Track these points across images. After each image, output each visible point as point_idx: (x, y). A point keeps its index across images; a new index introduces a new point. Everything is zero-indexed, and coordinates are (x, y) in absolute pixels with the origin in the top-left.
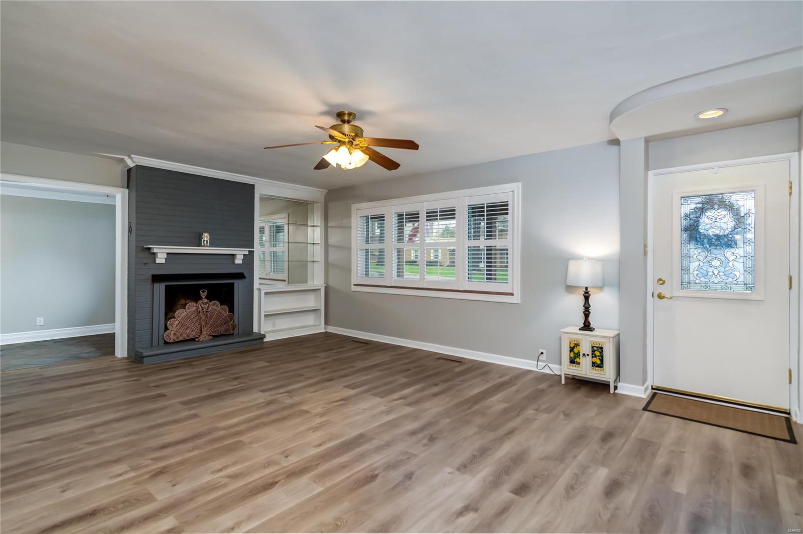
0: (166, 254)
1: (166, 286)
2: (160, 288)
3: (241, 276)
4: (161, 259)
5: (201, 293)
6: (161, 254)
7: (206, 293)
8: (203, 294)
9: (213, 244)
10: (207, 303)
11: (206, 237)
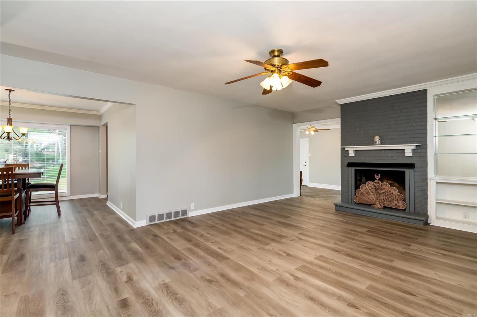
0: (353, 151)
1: (355, 169)
2: (352, 170)
3: (411, 166)
4: (352, 154)
5: (376, 176)
6: (351, 151)
7: (379, 176)
8: (377, 177)
9: (382, 143)
10: (378, 183)
11: (377, 138)
